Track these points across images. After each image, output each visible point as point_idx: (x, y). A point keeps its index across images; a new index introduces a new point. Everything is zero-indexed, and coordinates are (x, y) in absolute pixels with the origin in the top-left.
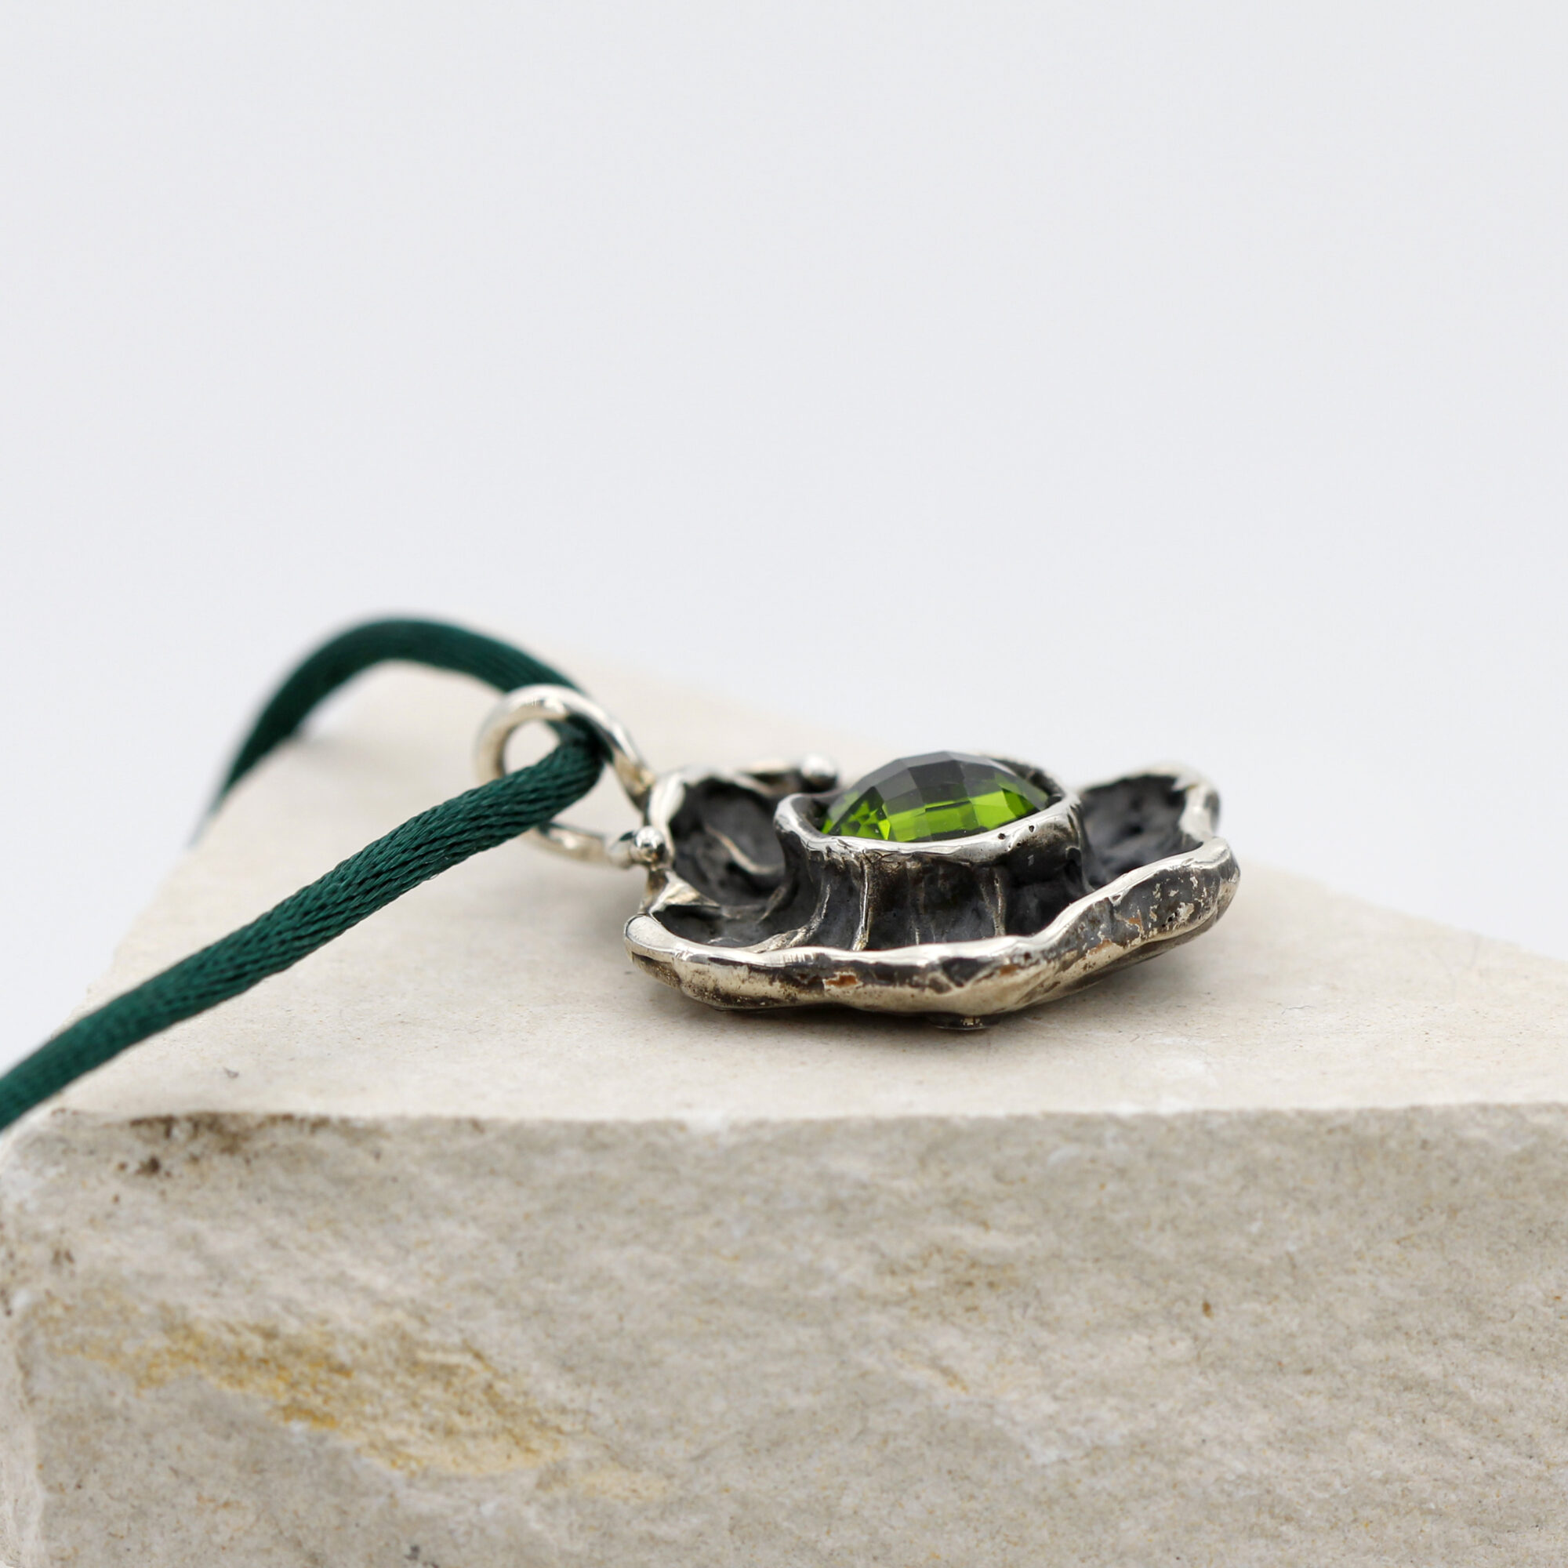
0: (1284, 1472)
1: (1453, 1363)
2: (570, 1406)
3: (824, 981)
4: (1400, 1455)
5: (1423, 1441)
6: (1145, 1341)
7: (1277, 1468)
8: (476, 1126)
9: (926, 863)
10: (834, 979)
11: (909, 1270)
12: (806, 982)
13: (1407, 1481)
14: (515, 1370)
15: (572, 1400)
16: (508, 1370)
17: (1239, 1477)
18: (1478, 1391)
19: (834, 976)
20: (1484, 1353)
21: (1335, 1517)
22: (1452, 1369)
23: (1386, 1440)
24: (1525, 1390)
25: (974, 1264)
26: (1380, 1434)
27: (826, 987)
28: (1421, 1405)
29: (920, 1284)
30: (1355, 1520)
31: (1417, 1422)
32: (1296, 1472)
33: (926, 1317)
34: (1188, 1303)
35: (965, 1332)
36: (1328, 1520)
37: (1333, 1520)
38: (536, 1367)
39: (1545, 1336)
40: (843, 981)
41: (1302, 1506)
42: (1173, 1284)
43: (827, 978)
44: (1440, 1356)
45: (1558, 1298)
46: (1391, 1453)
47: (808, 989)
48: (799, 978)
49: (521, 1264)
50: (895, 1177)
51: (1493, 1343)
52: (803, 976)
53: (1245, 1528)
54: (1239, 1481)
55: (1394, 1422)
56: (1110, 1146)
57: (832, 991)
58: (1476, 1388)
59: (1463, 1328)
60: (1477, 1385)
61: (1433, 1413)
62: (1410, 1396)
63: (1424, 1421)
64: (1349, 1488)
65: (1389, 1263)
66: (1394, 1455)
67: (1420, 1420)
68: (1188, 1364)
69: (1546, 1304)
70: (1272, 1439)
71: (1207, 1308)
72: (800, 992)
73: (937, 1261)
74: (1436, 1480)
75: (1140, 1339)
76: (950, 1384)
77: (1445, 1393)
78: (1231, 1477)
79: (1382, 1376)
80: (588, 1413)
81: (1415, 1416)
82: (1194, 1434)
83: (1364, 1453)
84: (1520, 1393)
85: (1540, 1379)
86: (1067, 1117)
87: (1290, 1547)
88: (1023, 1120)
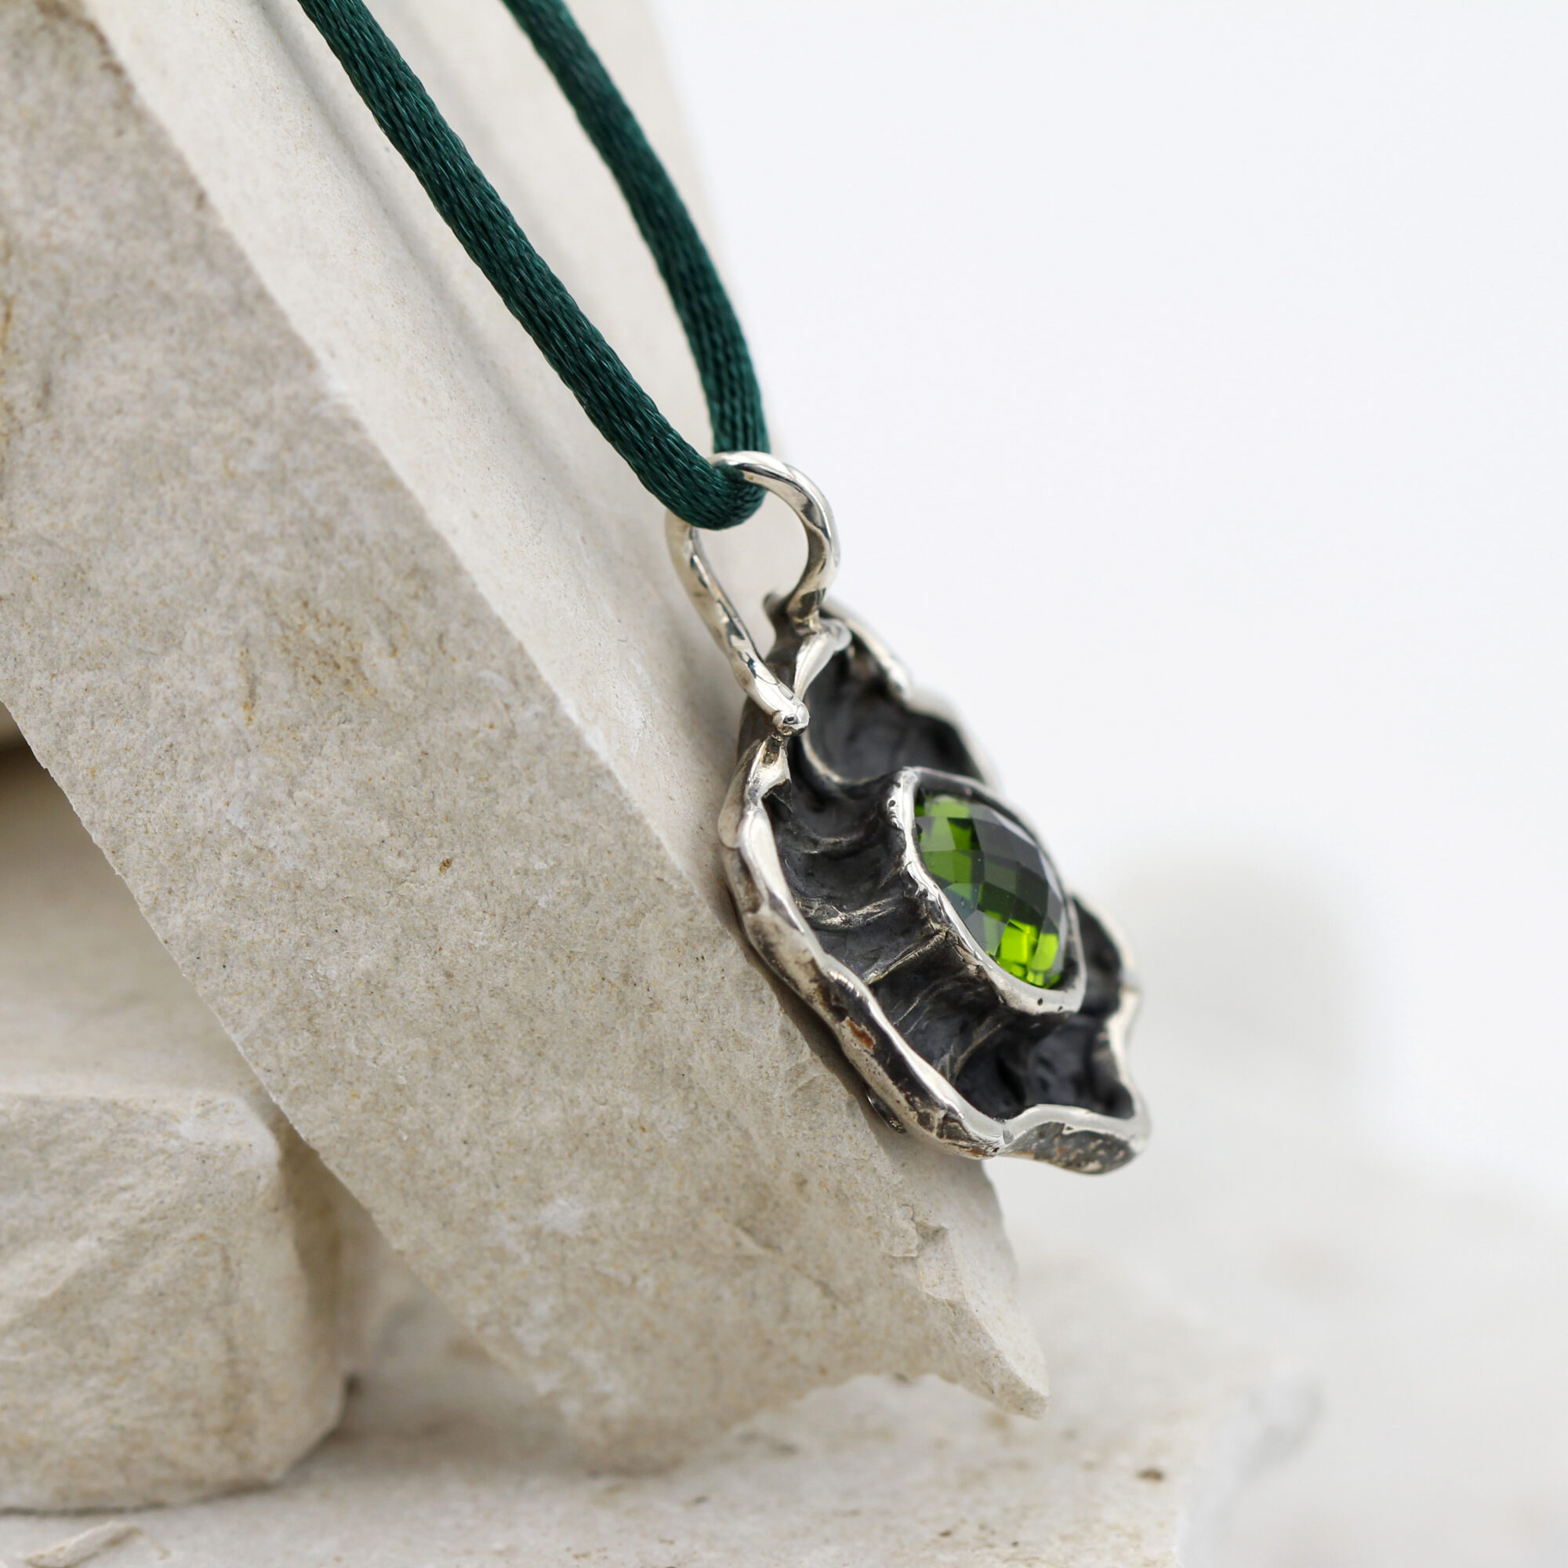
0: (353, 1007)
1: (532, 1079)
2: (17, 413)
3: (848, 1018)
4: (429, 1085)
5: (453, 1095)
6: (385, 833)
7: (352, 1001)
8: (201, 199)
9: (980, 977)
10: (856, 1027)
11: (315, 616)
12: (834, 1003)
13: (412, 1106)
14: (17, 352)
15: (23, 411)
16: (13, 348)
17: (325, 977)
18: (524, 1113)
19: (860, 1025)
20: (558, 1098)
21: (343, 1067)
22: (527, 1081)
23: (433, 1066)
24: (549, 1149)
25: (354, 661)
26: (435, 1059)
27: (844, 1023)
28: (481, 1076)
29: (310, 630)
30: (351, 1083)
31: (466, 1082)
32: (359, 1016)
33: (286, 650)
34: (440, 846)
35: (295, 687)
36: (336, 1063)
37: (340, 1066)
38: (30, 367)
39: (604, 1138)
40: (861, 1035)
41: (335, 1037)
42: (447, 826)
43: (851, 1019)
44: (531, 1064)
45: (643, 1129)
46: (426, 1077)
47: (830, 1009)
48: (833, 997)
49: (108, 302)
50: (387, 560)
51: (571, 1101)
52: (837, 999)
53: (285, 1005)
54: (321, 979)
55: (453, 1063)
56: (528, 714)
57: (845, 1030)
58: (524, 1111)
59: (567, 1069)
60: (528, 1110)
61: (481, 1089)
62: (482, 1063)
63: (470, 1086)
64: (375, 1066)
65: (581, 982)
66: (427, 1081)
67: (468, 1083)
68: (390, 878)
69: (631, 1124)
70: (374, 982)
71: (447, 864)
72: (821, 1004)
73: (337, 632)
74: (428, 1126)
75: (383, 828)
76: (246, 706)
77: (504, 1089)
78: (320, 969)
79: (485, 1032)
80: (21, 429)
81: (469, 1077)
82: (336, 920)
83: (412, 1059)
84: (544, 1147)
85: (566, 1154)
86: (530, 665)
87: (294, 1049)
88: (503, 631)
